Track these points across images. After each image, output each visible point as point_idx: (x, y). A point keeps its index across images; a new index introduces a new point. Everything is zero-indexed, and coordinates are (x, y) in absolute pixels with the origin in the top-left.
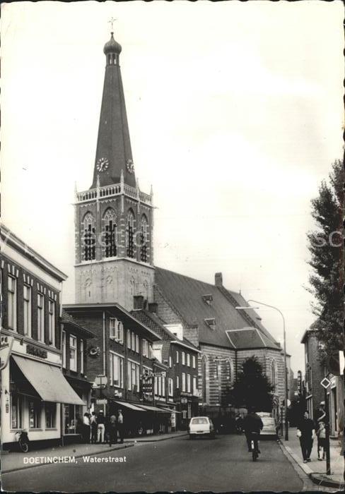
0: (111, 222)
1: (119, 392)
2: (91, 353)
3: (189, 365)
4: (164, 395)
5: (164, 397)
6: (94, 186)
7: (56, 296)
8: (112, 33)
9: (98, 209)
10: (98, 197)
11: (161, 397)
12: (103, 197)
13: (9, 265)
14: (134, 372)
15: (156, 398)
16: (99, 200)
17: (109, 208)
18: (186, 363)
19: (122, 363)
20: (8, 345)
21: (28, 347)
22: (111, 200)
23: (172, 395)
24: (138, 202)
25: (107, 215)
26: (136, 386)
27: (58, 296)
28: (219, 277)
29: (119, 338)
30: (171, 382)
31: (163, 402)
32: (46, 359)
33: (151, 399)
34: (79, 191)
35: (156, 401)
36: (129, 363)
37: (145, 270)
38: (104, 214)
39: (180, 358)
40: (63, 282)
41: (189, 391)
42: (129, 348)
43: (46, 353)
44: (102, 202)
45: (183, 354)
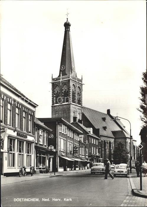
0: (66, 89)
1: (63, 153)
2: (49, 137)
3: (95, 144)
4: (84, 155)
5: (84, 156)
6: (60, 76)
7: (32, 113)
8: (67, 19)
9: (61, 85)
10: (61, 80)
11: (82, 155)
12: (63, 80)
13: (8, 99)
14: (70, 146)
15: (80, 156)
16: (61, 81)
17: (65, 84)
18: (94, 143)
19: (65, 142)
20: (5, 131)
21: (17, 133)
22: (66, 81)
23: (87, 155)
24: (76, 82)
25: (64, 87)
26: (71, 151)
27: (34, 113)
28: (109, 111)
29: (64, 132)
30: (87, 150)
31: (84, 158)
32: (27, 139)
33: (78, 156)
34: (54, 78)
35: (81, 157)
36: (68, 142)
37: (79, 108)
38: (63, 86)
39: (91, 141)
40: (36, 108)
41: (95, 154)
42: (69, 136)
43: (27, 136)
44: (63, 82)
45: (92, 139)
